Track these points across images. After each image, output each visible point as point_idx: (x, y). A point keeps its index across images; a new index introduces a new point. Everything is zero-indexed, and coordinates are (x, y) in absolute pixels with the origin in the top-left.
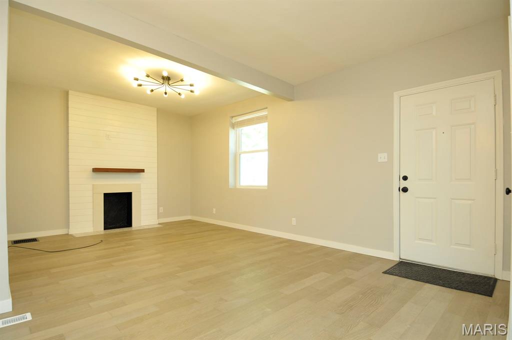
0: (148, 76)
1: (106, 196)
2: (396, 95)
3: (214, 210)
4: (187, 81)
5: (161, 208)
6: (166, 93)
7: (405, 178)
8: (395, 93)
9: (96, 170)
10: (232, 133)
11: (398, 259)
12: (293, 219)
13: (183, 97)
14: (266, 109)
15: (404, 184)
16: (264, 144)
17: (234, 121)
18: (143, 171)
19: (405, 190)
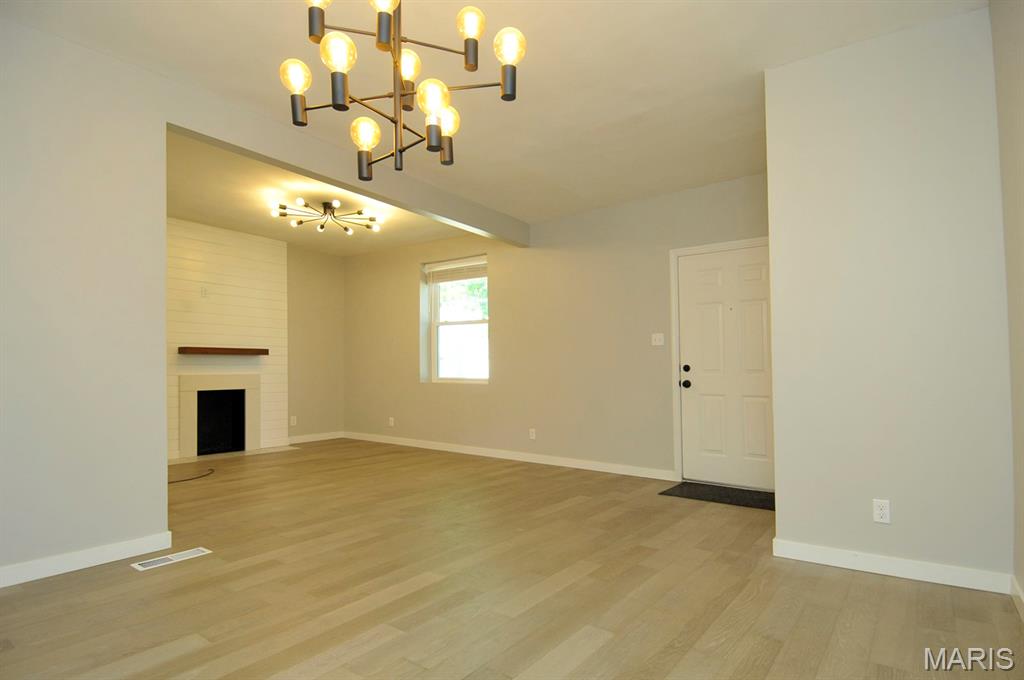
0: (306, 206)
1: (202, 395)
2: (673, 254)
3: (392, 419)
4: (367, 214)
5: (294, 419)
6: (322, 227)
7: (687, 368)
8: (671, 251)
9: (183, 351)
10: (424, 291)
11: (680, 480)
12: (531, 430)
13: (350, 232)
14: (485, 257)
15: (686, 376)
16: (481, 312)
17: (427, 270)
18: (265, 352)
19: (687, 384)
